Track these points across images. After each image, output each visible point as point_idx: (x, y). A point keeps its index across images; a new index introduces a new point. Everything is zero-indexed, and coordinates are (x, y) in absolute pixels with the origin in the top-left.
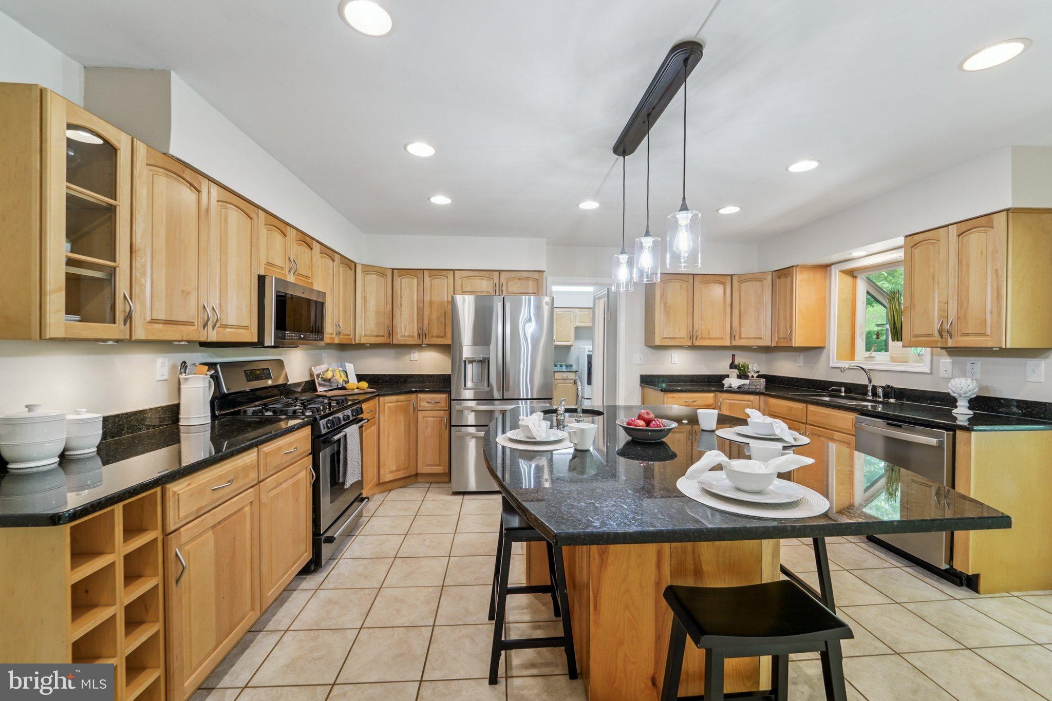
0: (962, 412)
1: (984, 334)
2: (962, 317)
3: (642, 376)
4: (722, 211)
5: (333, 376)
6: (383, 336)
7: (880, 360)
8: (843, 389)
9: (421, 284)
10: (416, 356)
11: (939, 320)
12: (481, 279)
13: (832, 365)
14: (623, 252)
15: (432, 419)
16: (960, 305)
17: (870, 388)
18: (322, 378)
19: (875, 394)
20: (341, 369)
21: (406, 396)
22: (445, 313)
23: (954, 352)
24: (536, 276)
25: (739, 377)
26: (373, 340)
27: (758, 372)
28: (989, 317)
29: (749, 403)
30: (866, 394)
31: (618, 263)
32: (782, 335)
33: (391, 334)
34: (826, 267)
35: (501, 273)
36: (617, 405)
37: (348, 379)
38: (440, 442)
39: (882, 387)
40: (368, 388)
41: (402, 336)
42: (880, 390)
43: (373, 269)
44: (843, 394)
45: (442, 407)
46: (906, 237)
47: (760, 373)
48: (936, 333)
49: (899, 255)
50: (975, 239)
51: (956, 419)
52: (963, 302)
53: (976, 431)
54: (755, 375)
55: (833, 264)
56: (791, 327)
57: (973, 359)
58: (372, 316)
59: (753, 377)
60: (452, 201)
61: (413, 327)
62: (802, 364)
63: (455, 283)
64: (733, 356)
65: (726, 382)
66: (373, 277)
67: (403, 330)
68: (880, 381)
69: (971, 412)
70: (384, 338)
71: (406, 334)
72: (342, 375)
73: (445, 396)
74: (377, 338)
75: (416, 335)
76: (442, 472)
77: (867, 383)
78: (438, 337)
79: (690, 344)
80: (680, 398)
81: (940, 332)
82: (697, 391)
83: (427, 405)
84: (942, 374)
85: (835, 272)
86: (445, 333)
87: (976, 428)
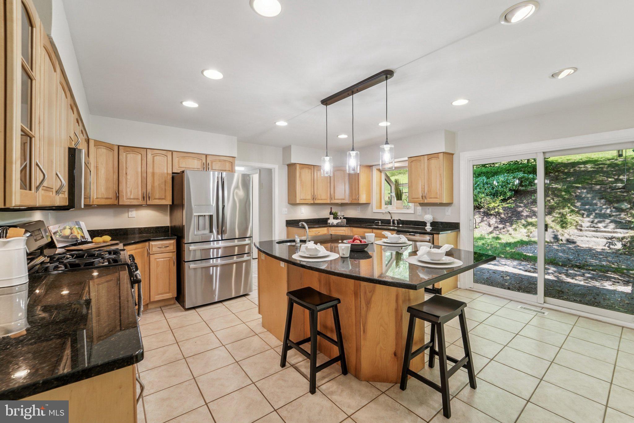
0: (428, 228)
1: (437, 198)
2: (429, 191)
3: (287, 221)
4: (340, 137)
5: (72, 233)
6: (111, 199)
7: (390, 208)
8: (380, 222)
9: (145, 159)
10: (134, 213)
11: (421, 192)
12: (193, 159)
13: (374, 211)
14: (327, 156)
15: (162, 259)
16: (429, 187)
17: (391, 221)
18: (60, 235)
19: (394, 223)
20: (77, 226)
21: (142, 244)
22: (165, 182)
23: (422, 205)
24: (231, 159)
25: (334, 218)
26: (103, 202)
27: (343, 216)
28: (438, 191)
29: (343, 231)
30: (390, 224)
31: (324, 161)
32: (354, 198)
33: (118, 198)
34: (371, 166)
35: (207, 157)
36: (273, 239)
37: (84, 234)
38: (170, 275)
39: (397, 220)
40: (111, 240)
41: (127, 199)
42: (396, 222)
43: (104, 145)
44: (380, 224)
45: (171, 250)
46: (408, 158)
47: (344, 217)
48: (420, 197)
49: (406, 164)
50: (433, 162)
51: (426, 230)
52: (429, 186)
53: (441, 234)
54: (342, 217)
55: (373, 166)
56: (358, 194)
57: (428, 207)
58: (102, 181)
59: (341, 218)
60: (199, 105)
61: (138, 191)
62: (359, 212)
63: (173, 161)
64: (331, 208)
65: (329, 221)
66: (103, 151)
67: (129, 194)
68: (396, 218)
69: (431, 228)
70: (111, 200)
71: (132, 197)
72: (79, 231)
73: (173, 242)
74: (107, 200)
75: (140, 197)
76: (171, 297)
77: (390, 219)
78: (159, 199)
79: (312, 202)
80: (312, 231)
81: (422, 197)
82: (320, 227)
83: (159, 249)
84: (418, 214)
85: (374, 169)
86: (165, 196)
87: (441, 233)
